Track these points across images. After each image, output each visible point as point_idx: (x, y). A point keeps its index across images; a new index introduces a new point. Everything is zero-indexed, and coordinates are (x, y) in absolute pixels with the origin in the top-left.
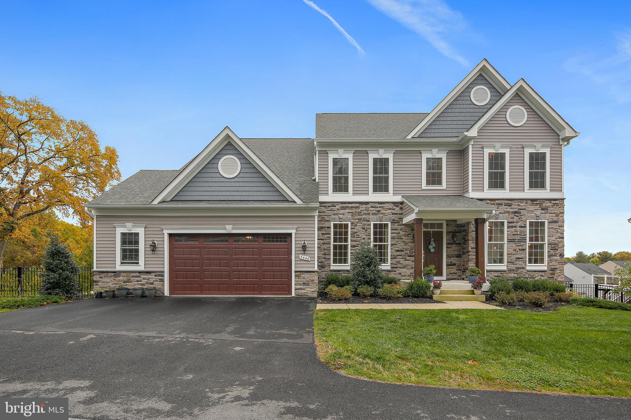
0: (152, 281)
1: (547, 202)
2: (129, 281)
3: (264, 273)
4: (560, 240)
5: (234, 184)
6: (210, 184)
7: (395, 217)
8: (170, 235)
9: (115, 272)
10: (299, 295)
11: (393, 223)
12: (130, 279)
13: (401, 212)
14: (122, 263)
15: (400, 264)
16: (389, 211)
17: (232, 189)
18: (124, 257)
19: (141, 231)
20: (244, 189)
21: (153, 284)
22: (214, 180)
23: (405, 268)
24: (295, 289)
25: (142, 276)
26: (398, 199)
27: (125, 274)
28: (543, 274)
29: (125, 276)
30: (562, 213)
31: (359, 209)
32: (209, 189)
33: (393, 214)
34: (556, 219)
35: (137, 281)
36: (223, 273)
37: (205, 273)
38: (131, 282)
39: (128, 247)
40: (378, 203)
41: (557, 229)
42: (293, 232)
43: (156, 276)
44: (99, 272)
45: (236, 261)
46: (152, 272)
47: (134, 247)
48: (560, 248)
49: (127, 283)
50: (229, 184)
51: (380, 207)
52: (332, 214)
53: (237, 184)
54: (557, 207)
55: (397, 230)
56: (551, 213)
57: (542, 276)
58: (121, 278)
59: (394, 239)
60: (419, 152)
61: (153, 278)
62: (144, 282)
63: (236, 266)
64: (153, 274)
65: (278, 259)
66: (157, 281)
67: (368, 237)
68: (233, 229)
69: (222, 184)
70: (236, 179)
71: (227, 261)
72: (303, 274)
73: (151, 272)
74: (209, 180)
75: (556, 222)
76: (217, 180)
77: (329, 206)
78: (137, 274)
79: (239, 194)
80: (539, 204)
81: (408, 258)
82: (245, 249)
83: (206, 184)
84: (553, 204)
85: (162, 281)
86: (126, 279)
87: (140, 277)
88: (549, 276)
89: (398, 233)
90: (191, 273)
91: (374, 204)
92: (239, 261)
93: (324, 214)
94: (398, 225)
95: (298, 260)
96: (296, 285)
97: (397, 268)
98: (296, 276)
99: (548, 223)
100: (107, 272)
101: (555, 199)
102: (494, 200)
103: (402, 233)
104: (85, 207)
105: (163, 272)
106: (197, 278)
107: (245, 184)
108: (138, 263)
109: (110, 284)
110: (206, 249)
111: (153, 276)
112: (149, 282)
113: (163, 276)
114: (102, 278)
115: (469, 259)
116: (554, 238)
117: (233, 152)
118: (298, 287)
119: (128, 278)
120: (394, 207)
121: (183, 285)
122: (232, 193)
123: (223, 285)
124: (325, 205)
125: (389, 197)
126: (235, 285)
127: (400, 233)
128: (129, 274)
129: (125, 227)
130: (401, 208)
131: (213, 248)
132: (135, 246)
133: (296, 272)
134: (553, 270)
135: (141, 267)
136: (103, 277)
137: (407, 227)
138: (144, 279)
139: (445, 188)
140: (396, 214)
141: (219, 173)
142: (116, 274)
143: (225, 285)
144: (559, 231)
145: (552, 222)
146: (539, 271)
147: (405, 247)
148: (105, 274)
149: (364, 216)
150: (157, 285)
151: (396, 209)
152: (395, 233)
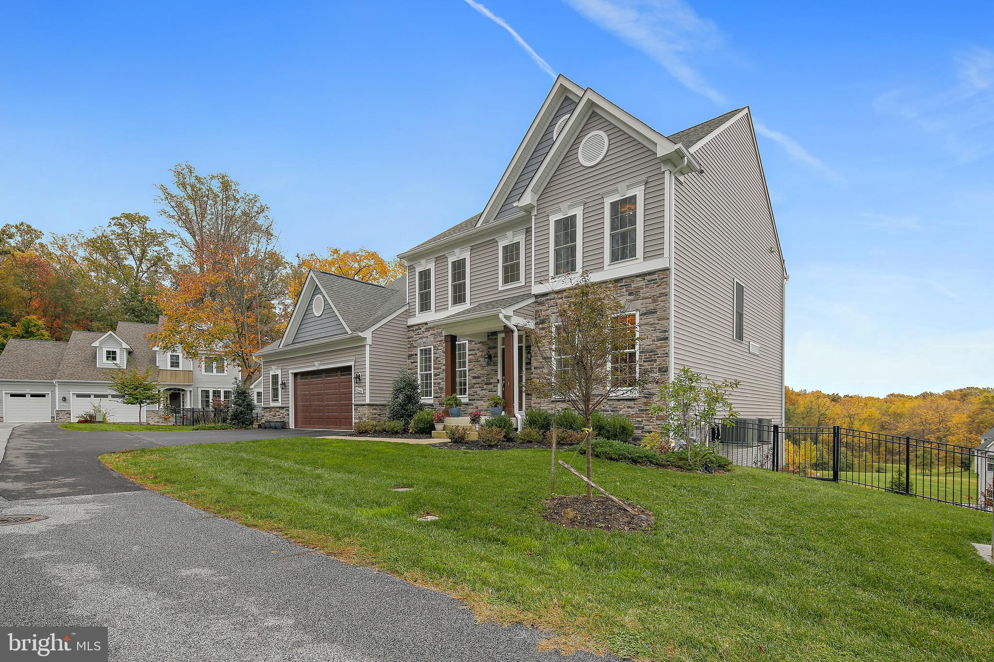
1: (639, 279)
4: (659, 343)
5: (321, 322)
6: (310, 325)
8: (296, 375)
9: (269, 408)
11: (470, 341)
14: (272, 400)
15: (477, 395)
17: (319, 327)
18: (273, 395)
19: (279, 372)
20: (326, 325)
23: (482, 400)
24: (354, 424)
27: (274, 409)
28: (631, 403)
29: (274, 411)
30: (663, 295)
32: (308, 329)
34: (652, 308)
35: (279, 416)
38: (276, 416)
39: (274, 387)
41: (654, 324)
42: (352, 364)
43: (286, 411)
45: (326, 396)
47: (277, 386)
48: (659, 357)
52: (418, 338)
54: (655, 285)
55: (474, 350)
56: (645, 298)
57: (629, 407)
58: (272, 412)
59: (471, 362)
60: (495, 241)
65: (348, 393)
66: (286, 415)
68: (320, 365)
69: (315, 323)
72: (359, 408)
73: (284, 408)
74: (310, 320)
75: (653, 312)
76: (313, 319)
77: (416, 330)
78: (278, 410)
79: (323, 330)
80: (625, 285)
81: (485, 387)
83: (308, 325)
84: (648, 281)
85: (289, 415)
87: (280, 412)
88: (641, 407)
89: (475, 354)
90: (305, 408)
93: (412, 339)
94: (475, 344)
95: (357, 393)
96: (354, 419)
97: (474, 400)
98: (356, 409)
99: (640, 315)
101: (654, 271)
102: (561, 291)
103: (479, 354)
105: (289, 407)
106: (308, 413)
108: (278, 400)
110: (312, 386)
111: (284, 411)
113: (289, 411)
116: (649, 342)
118: (356, 421)
121: (302, 419)
122: (320, 331)
124: (412, 329)
127: (477, 354)
129: (273, 369)
131: (315, 384)
133: (355, 405)
134: (648, 396)
135: (280, 403)
136: (266, 413)
139: (524, 284)
141: (313, 313)
142: (271, 409)
144: (658, 327)
145: (645, 314)
146: (626, 400)
147: (482, 372)
148: (266, 409)
150: (286, 419)
152: (472, 355)
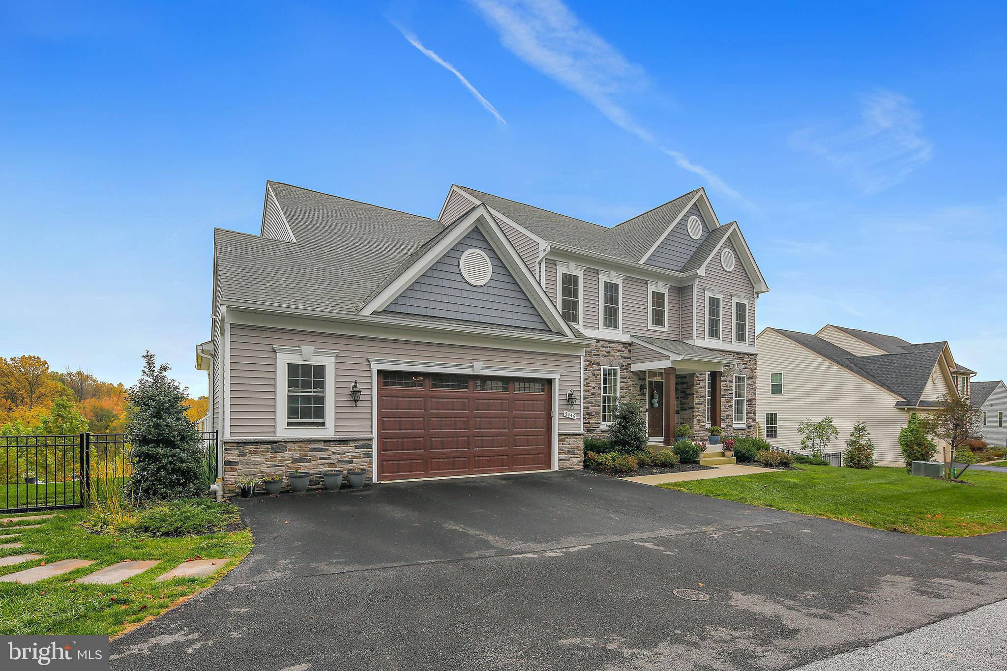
0: (350, 457)
1: (746, 356)
2: (303, 459)
3: (515, 437)
4: (754, 396)
5: (481, 296)
6: (448, 291)
7: (624, 362)
8: (380, 372)
9: (275, 442)
10: (563, 468)
11: (622, 368)
12: (306, 455)
13: (629, 356)
14: (289, 424)
16: (618, 353)
17: (480, 304)
18: (292, 412)
19: (329, 363)
20: (496, 306)
21: (351, 462)
22: (452, 284)
24: (559, 460)
25: (330, 449)
26: (626, 338)
27: (296, 446)
28: (743, 432)
29: (295, 450)
30: (755, 369)
31: (589, 348)
32: (445, 299)
33: (622, 357)
34: (752, 375)
35: (322, 459)
36: (461, 439)
37: (433, 439)
38: (309, 460)
39: (300, 393)
40: (608, 341)
41: (752, 385)
42: (557, 377)
43: (357, 447)
44: (238, 443)
45: (478, 419)
46: (350, 440)
47: (314, 392)
48: (754, 405)
49: (301, 464)
50: (475, 295)
51: (610, 347)
53: (486, 297)
54: (753, 362)
55: (625, 378)
56: (749, 369)
57: (743, 434)
58: (288, 454)
59: (622, 389)
60: (645, 282)
61: (351, 452)
62: (334, 459)
63: (478, 427)
64: (352, 444)
65: (533, 416)
66: (359, 457)
67: (598, 386)
68: (484, 368)
69: (465, 294)
70: (485, 290)
71: (466, 419)
72: (567, 438)
73: (347, 441)
74: (446, 283)
75: (752, 378)
76: (458, 285)
78: (321, 445)
79: (488, 312)
80: (741, 357)
82: (491, 401)
83: (441, 290)
84: (750, 359)
85: (369, 455)
86: (297, 455)
87: (327, 450)
88: (747, 434)
89: (626, 383)
90: (409, 440)
91: (604, 342)
92: (483, 420)
94: (627, 373)
95: (563, 418)
96: (559, 454)
98: (559, 441)
100: (257, 442)
101: (752, 354)
102: (712, 349)
103: (630, 383)
104: (222, 306)
105: (370, 440)
106: (420, 449)
107: (497, 299)
108: (323, 424)
109: (264, 468)
110: (435, 400)
111: (352, 449)
112: (345, 459)
113: (370, 447)
114: (245, 455)
115: (693, 416)
116: (750, 395)
117: (481, 244)
118: (562, 456)
119: (303, 454)
120: (623, 349)
121: (396, 462)
122: (479, 311)
123: (460, 459)
125: (619, 335)
126: (476, 458)
127: (628, 382)
128: (303, 446)
129: (300, 352)
130: (630, 351)
131: (445, 398)
132: (316, 390)
133: (560, 435)
134: (749, 427)
135: (329, 431)
136: (248, 454)
137: (635, 375)
138: (334, 454)
139: (667, 331)
140: (625, 358)
141: (461, 274)
142: (277, 445)
143: (462, 459)
144: (754, 387)
145: (749, 378)
146: (741, 429)
148: (252, 447)
149: (595, 358)
150: (359, 464)
151: (625, 351)
152: (624, 382)
